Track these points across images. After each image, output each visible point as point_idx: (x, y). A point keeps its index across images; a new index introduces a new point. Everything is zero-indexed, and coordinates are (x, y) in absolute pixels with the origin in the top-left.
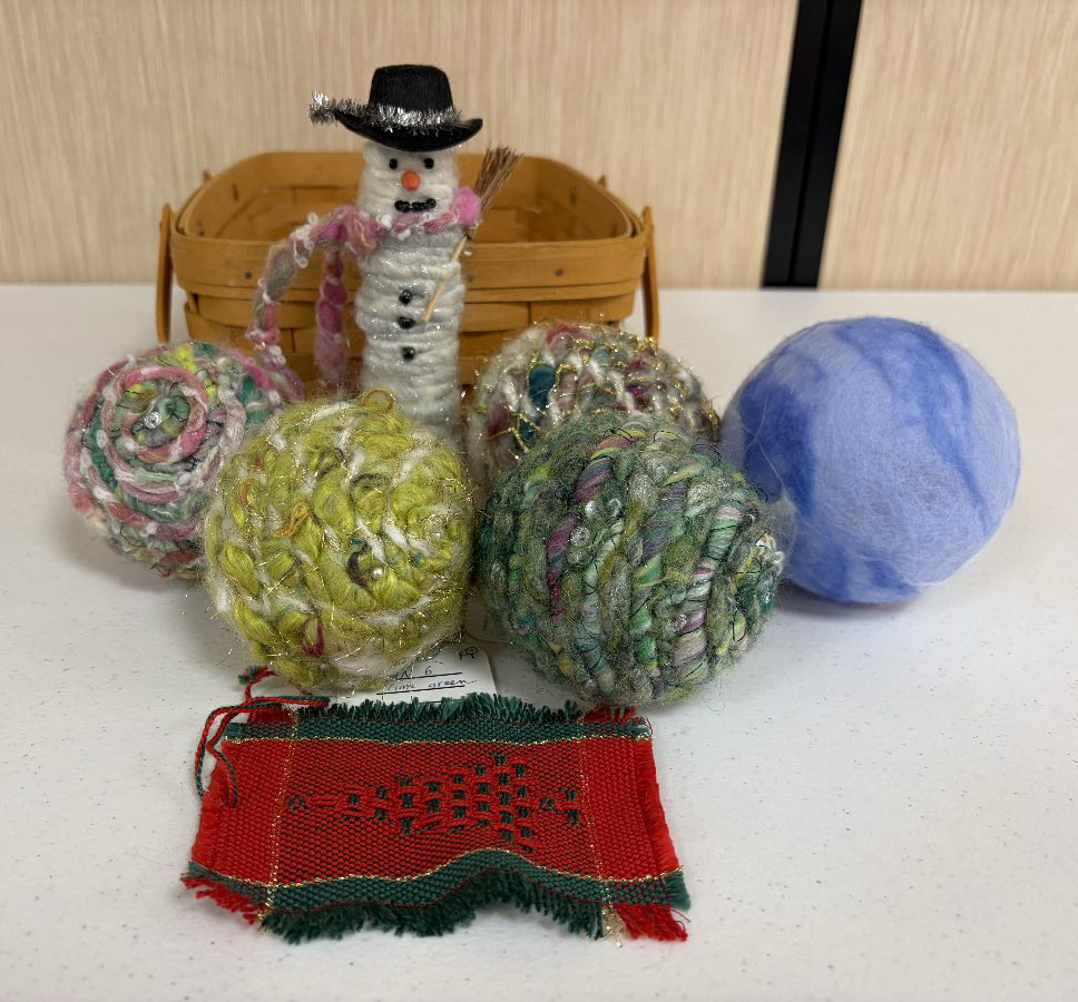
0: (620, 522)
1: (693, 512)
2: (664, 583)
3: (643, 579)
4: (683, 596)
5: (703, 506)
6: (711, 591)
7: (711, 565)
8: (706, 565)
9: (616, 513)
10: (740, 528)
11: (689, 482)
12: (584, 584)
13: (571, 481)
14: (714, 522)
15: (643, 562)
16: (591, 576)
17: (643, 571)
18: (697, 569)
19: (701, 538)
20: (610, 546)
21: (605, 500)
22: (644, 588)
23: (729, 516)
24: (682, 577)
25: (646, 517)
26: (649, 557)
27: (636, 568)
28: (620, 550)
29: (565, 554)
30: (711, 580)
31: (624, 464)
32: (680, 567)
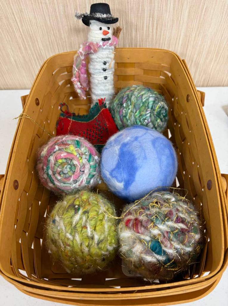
0: (131, 106)
1: (144, 100)
2: (141, 115)
3: (136, 115)
4: (145, 117)
5: (146, 99)
6: (150, 115)
7: (149, 109)
8: (148, 110)
9: (129, 104)
10: (154, 102)
11: (142, 95)
12: (127, 119)
13: (121, 101)
14: (148, 101)
15: (136, 112)
16: (127, 117)
17: (136, 114)
18: (147, 111)
19: (147, 105)
20: (129, 111)
21: (127, 102)
22: (137, 117)
23: (151, 99)
24: (144, 113)
25: (135, 104)
26: (137, 111)
27: (135, 114)
28: (131, 111)
29: (122, 115)
30: (150, 112)
31: (130, 95)
32: (143, 111)
